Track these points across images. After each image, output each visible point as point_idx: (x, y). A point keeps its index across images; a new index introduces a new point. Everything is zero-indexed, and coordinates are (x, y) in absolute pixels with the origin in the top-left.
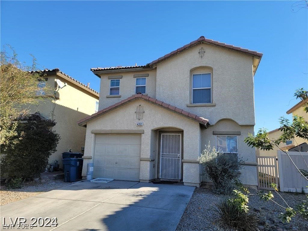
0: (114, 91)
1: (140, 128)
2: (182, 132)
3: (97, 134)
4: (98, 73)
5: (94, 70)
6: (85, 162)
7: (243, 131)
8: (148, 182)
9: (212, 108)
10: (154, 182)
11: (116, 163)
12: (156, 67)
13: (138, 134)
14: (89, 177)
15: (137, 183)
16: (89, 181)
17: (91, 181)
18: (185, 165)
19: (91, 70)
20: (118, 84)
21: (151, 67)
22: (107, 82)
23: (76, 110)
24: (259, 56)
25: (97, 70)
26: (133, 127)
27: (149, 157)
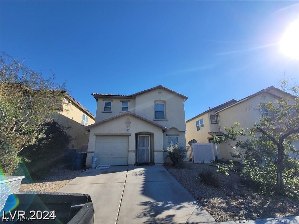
0: (107, 108)
1: (128, 132)
2: (151, 135)
3: (97, 136)
4: (97, 97)
5: (94, 95)
6: (89, 156)
7: (180, 134)
8: (134, 165)
9: (167, 122)
10: (138, 165)
11: (111, 155)
12: (135, 98)
13: (127, 136)
14: (94, 165)
15: (127, 167)
16: (95, 168)
17: (96, 168)
18: (155, 154)
19: (92, 94)
20: (110, 104)
21: (133, 97)
22: (102, 102)
23: (72, 119)
24: (186, 98)
25: (96, 95)
26: (124, 132)
27: (134, 150)
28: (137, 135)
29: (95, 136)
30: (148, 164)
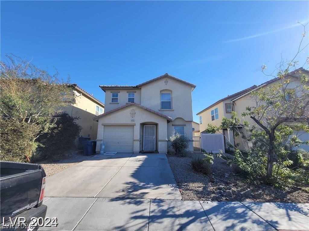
0: (115, 100)
1: (133, 123)
2: (156, 125)
3: (105, 126)
4: (104, 89)
5: (102, 87)
6: (98, 144)
7: (187, 124)
8: (139, 153)
9: (172, 112)
10: (142, 153)
11: (118, 143)
12: (141, 88)
13: (133, 126)
14: (102, 152)
15: (132, 154)
16: (103, 154)
17: (104, 154)
18: (159, 143)
19: (100, 86)
20: (117, 96)
21: (138, 88)
22: (110, 94)
23: (85, 110)
24: (194, 87)
25: (104, 87)
26: (129, 122)
27: (139, 139)
28: (143, 125)
29: (103, 126)
30: (154, 152)
